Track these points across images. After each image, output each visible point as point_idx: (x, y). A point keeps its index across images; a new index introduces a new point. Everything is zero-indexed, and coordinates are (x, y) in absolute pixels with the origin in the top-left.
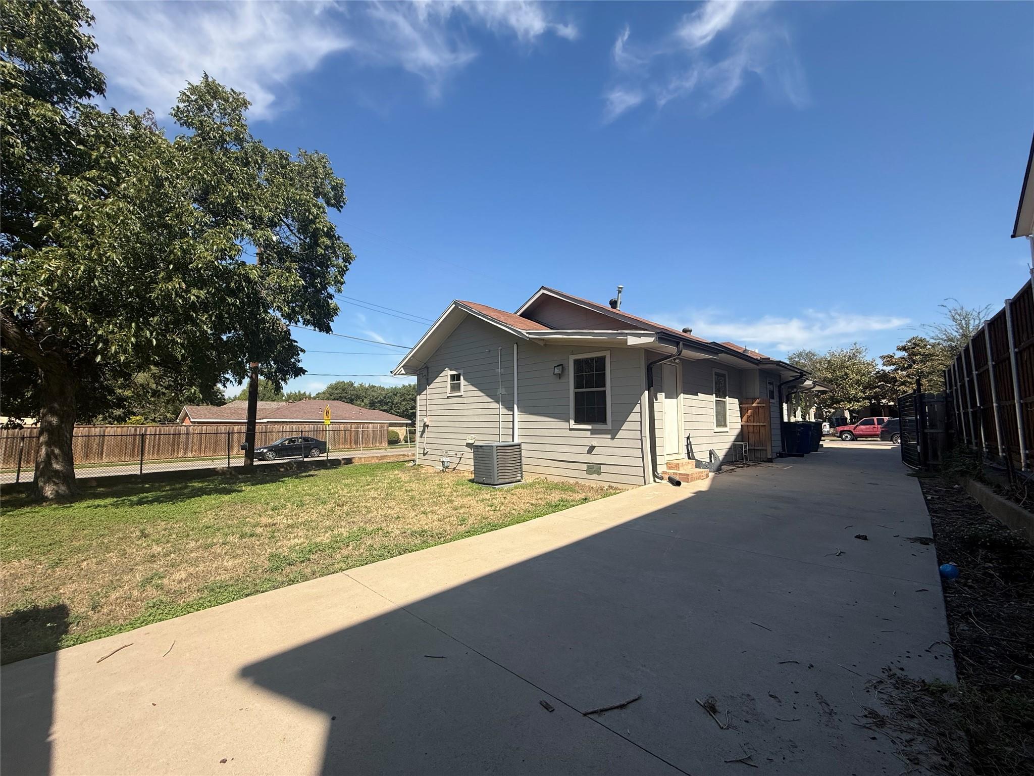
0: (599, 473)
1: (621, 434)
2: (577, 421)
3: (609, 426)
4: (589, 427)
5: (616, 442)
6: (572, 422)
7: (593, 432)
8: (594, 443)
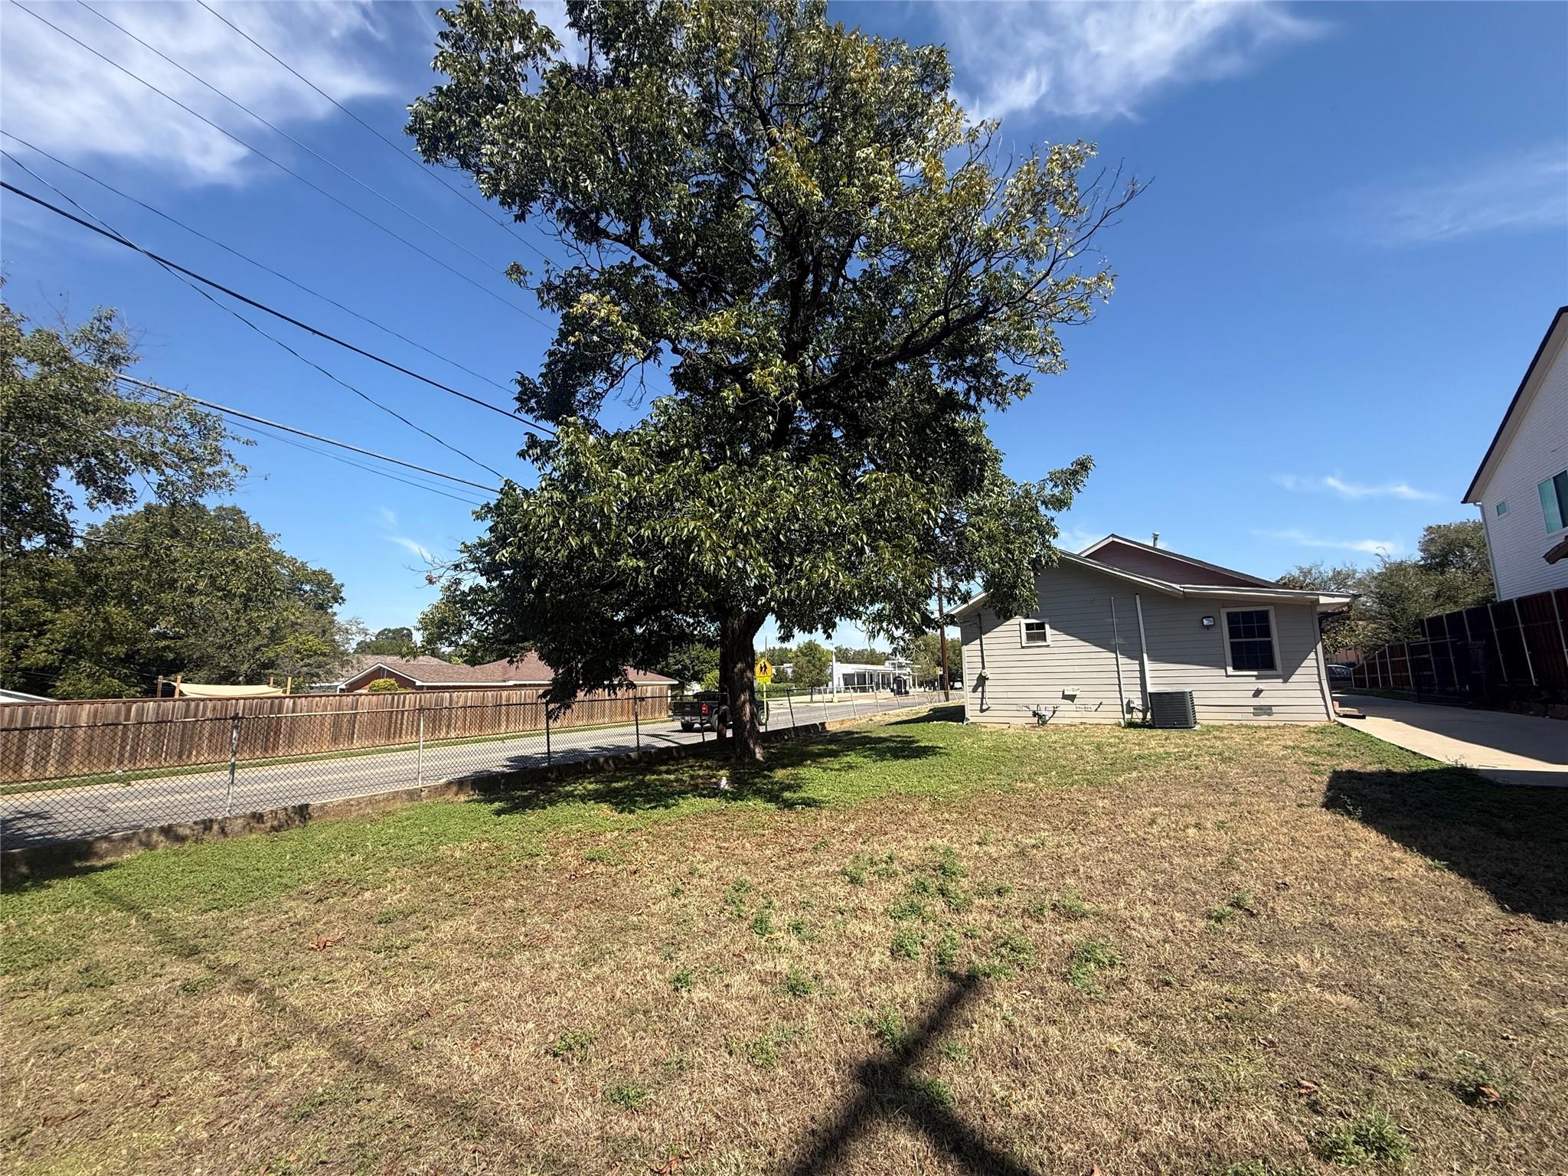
0: (1270, 714)
1: (1294, 678)
2: (1235, 668)
3: (1280, 671)
4: (1255, 673)
5: (1287, 686)
6: (1230, 670)
7: (1258, 677)
8: (1261, 687)
